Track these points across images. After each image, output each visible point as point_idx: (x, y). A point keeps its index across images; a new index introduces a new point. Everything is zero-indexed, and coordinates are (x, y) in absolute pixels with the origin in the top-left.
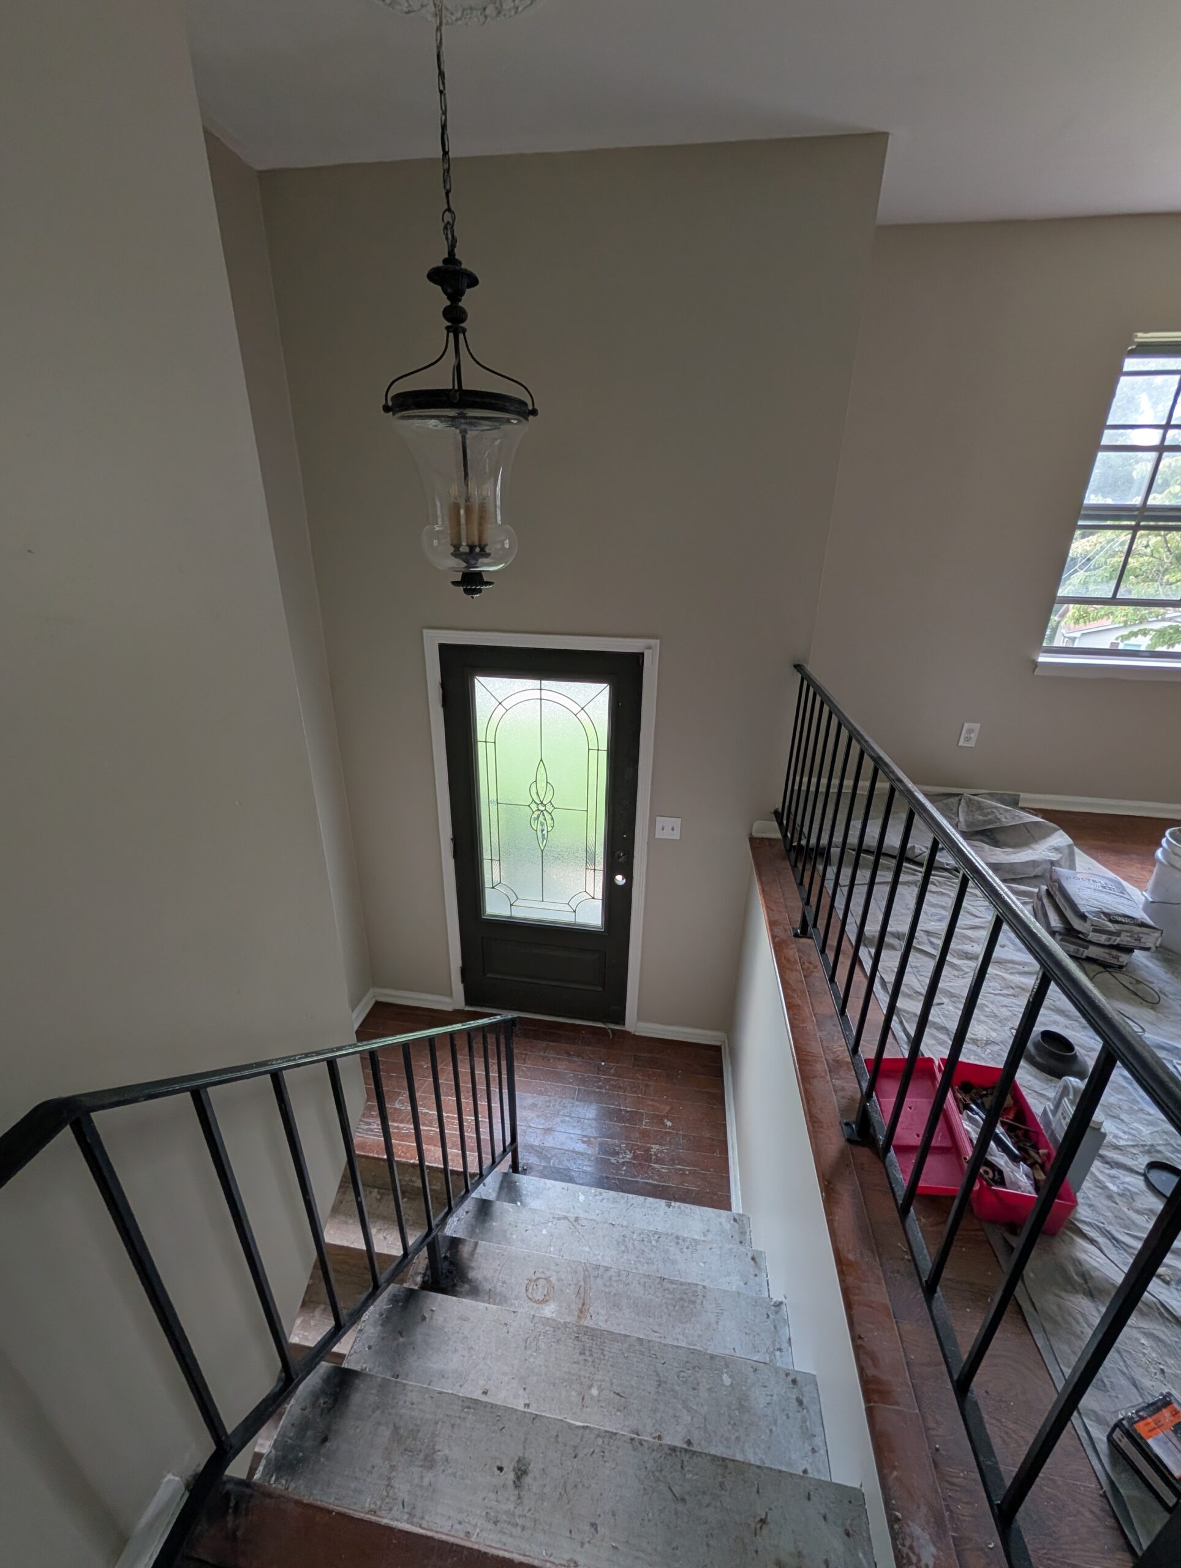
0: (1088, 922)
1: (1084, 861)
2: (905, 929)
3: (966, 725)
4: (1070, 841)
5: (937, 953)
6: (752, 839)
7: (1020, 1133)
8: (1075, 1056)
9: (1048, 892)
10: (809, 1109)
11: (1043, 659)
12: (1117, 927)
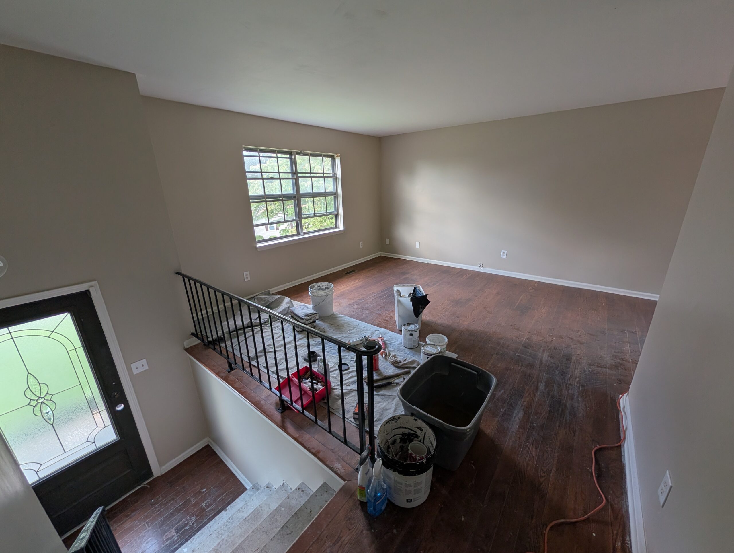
0: (304, 319)
1: (295, 303)
2: (262, 348)
3: (245, 274)
4: (289, 299)
5: (273, 350)
6: (186, 350)
7: (315, 378)
8: (316, 354)
9: (291, 316)
10: (267, 415)
11: (258, 245)
12: (310, 317)
